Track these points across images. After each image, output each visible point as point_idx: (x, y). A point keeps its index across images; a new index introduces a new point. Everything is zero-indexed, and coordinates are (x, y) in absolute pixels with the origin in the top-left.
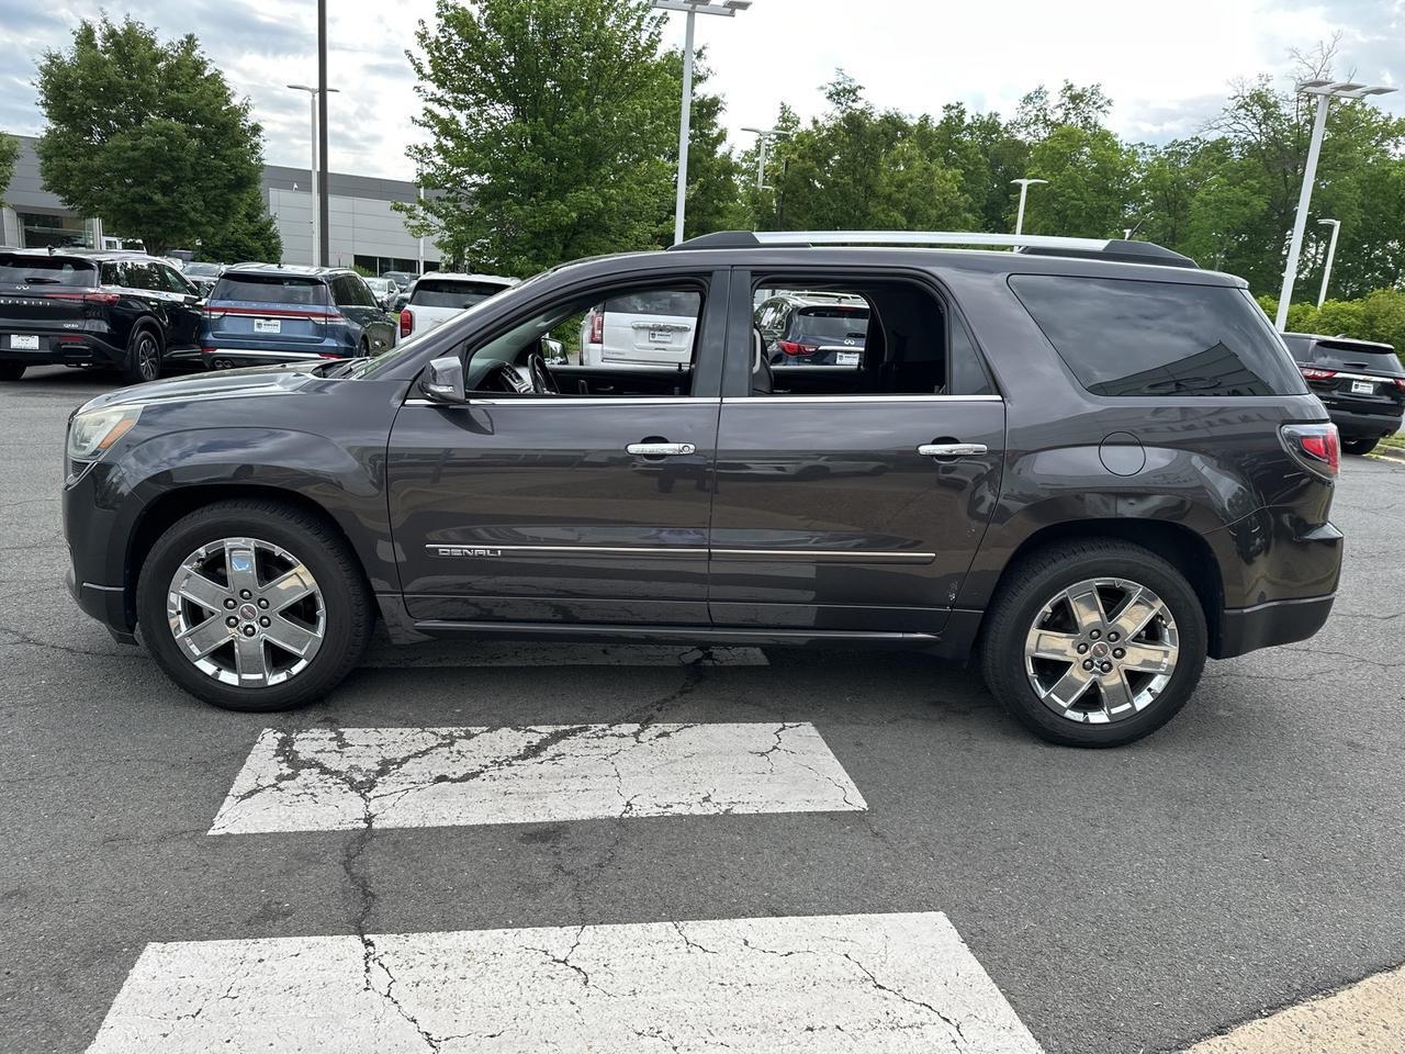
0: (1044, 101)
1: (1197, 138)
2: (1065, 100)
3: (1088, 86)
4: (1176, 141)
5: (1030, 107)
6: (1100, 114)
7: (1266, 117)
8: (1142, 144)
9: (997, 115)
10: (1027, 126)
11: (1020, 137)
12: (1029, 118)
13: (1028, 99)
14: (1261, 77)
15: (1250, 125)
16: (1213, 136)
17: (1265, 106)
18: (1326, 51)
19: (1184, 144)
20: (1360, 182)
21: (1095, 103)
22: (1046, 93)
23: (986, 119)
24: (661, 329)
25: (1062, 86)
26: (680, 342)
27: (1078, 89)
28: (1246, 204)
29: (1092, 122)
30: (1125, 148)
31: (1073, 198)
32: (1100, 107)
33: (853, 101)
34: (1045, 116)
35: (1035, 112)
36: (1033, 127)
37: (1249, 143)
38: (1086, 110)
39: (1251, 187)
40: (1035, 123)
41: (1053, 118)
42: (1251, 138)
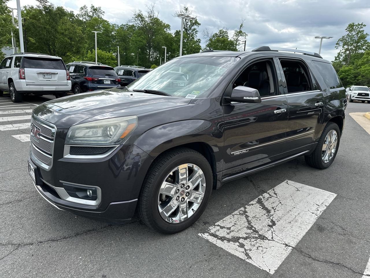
0: (86, 9)
1: (128, 24)
2: (92, 10)
3: (98, 7)
4: (123, 24)
5: (83, 11)
6: (102, 15)
7: (142, 21)
8: (115, 24)
9: (73, 12)
10: (83, 16)
11: (81, 19)
12: (83, 14)
13: (82, 8)
14: (139, 10)
15: (139, 22)
16: (131, 24)
17: (142, 18)
18: (153, 6)
19: (125, 25)
20: (163, 38)
21: (100, 12)
22: (87, 7)
23: (70, 12)
24: (47, 74)
25: (91, 6)
26: (55, 78)
27: (95, 7)
28: (142, 42)
29: (100, 17)
30: (111, 25)
31: (100, 37)
32: (101, 13)
33: (46, 2)
34: (87, 14)
35: (84, 12)
36: (84, 17)
37: (139, 26)
38: (98, 13)
39: (142, 38)
40: (85, 15)
41: (90, 15)
42: (139, 25)
